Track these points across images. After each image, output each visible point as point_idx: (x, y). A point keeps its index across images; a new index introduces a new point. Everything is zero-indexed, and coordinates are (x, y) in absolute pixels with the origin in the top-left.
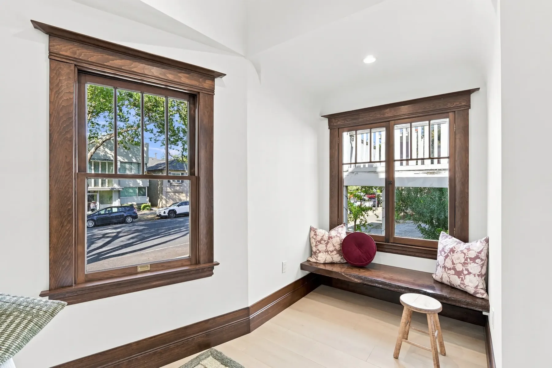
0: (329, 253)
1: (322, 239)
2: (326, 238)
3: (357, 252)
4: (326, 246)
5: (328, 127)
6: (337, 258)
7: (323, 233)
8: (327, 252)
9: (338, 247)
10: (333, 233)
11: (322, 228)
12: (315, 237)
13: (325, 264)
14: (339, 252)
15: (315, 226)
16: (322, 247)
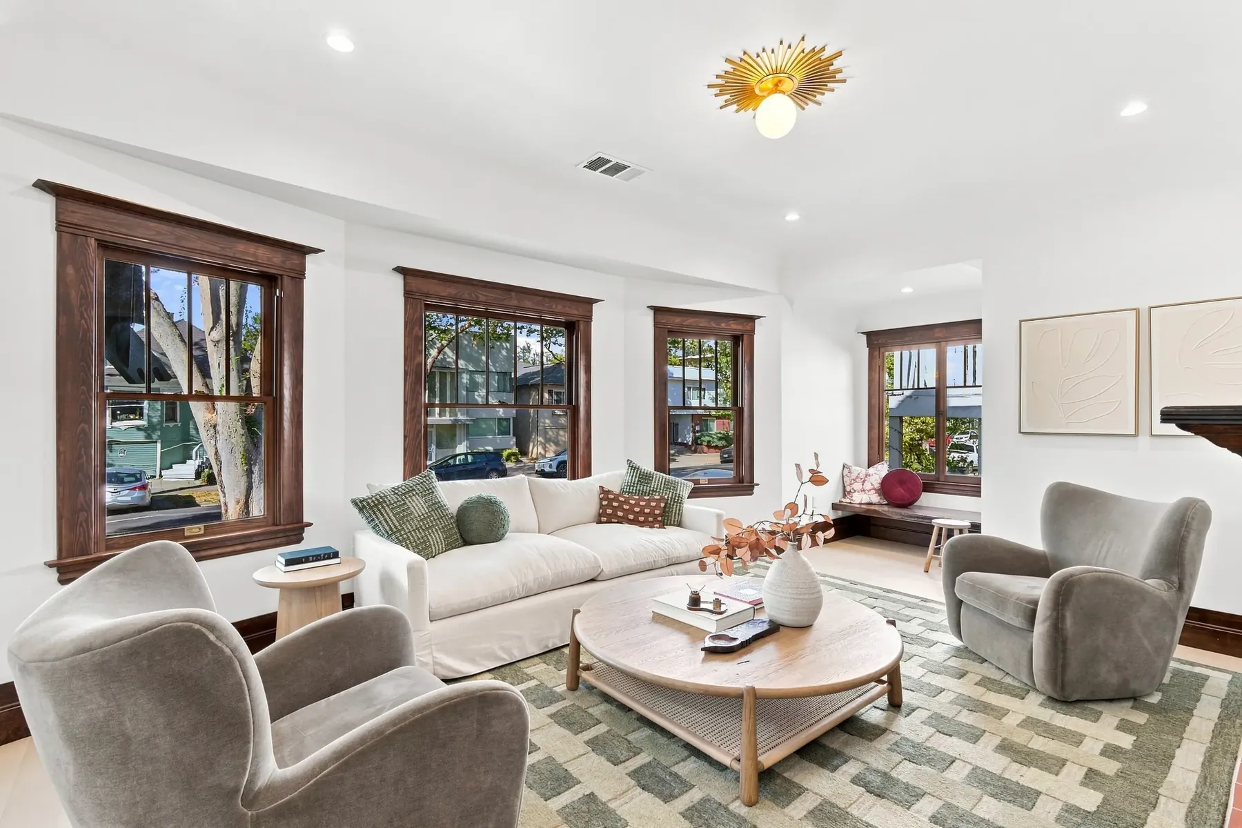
0: (867, 492)
1: (857, 477)
2: (862, 476)
3: (900, 491)
4: (863, 485)
5: (866, 345)
6: (875, 498)
7: (860, 470)
8: (864, 491)
9: (877, 486)
10: (871, 470)
11: (857, 465)
12: (849, 475)
13: (860, 504)
14: (877, 491)
15: (849, 464)
16: (857, 486)
